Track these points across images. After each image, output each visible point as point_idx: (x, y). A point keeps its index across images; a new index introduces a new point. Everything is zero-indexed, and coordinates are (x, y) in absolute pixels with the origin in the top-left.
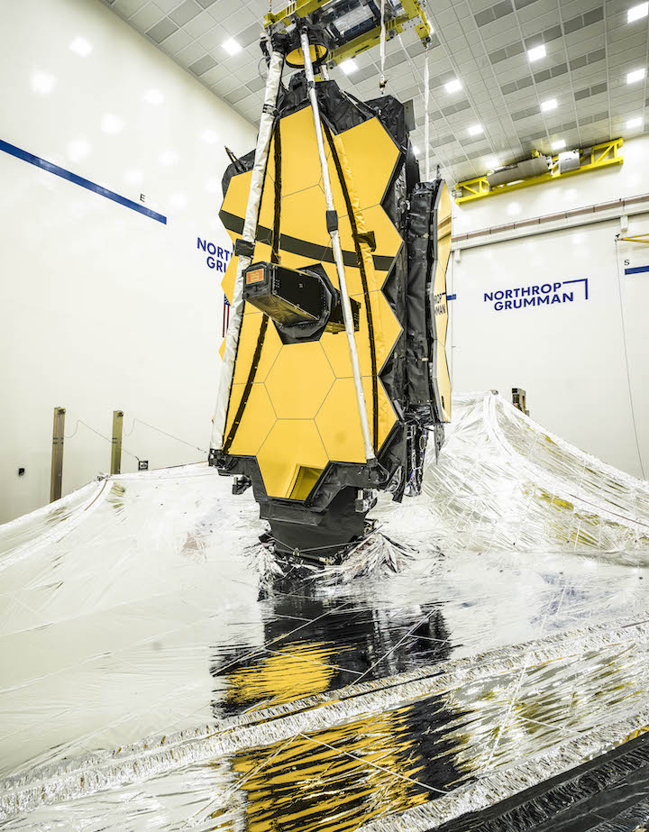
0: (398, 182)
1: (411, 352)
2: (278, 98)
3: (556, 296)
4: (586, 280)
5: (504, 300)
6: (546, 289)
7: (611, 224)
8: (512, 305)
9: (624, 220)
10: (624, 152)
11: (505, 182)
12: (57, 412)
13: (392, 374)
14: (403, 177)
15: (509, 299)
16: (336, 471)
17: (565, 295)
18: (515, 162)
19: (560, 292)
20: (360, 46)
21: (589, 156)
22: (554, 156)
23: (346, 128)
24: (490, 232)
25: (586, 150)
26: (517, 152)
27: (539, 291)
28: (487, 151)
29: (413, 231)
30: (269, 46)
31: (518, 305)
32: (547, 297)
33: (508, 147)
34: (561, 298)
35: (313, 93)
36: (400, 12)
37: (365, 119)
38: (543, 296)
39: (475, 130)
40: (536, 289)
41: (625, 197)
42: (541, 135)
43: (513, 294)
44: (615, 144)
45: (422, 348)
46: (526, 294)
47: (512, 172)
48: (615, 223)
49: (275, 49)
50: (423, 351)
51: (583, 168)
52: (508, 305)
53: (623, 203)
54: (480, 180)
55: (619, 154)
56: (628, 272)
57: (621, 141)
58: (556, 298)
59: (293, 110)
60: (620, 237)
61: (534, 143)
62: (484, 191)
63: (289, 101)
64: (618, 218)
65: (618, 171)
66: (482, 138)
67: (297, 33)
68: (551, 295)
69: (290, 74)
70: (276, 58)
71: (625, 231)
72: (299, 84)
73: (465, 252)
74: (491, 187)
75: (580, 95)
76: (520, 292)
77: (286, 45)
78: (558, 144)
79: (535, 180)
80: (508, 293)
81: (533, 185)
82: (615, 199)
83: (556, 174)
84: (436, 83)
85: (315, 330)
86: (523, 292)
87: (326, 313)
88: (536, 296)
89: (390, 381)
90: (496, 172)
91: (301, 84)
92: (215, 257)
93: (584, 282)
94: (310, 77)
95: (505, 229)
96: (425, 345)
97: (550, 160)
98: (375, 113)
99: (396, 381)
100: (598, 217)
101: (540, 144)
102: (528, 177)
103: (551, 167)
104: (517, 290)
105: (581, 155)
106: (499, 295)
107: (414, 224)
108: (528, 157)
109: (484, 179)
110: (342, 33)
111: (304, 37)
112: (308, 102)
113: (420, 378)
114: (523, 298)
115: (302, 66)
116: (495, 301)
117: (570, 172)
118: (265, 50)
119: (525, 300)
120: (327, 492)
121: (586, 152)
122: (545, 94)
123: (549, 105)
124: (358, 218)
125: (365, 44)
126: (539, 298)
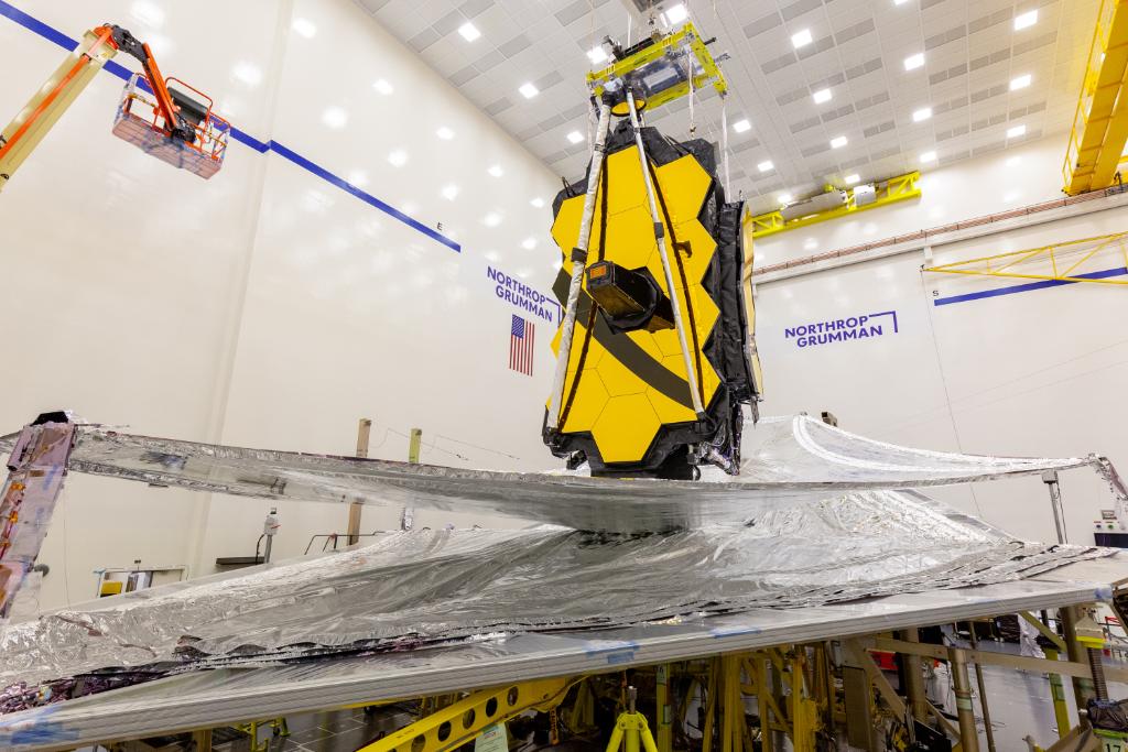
0: (710, 202)
1: (726, 335)
2: (606, 140)
3: (863, 330)
4: (894, 313)
5: (807, 336)
6: (851, 323)
7: (914, 255)
8: (817, 341)
9: (928, 253)
10: (922, 185)
11: (800, 217)
12: (363, 423)
13: (713, 348)
14: (713, 199)
15: (813, 334)
16: (667, 433)
17: (873, 329)
18: (810, 197)
19: (867, 326)
20: (666, 98)
21: (885, 190)
22: (849, 190)
23: (665, 163)
24: (787, 266)
25: (882, 185)
26: (810, 186)
27: (845, 325)
28: (779, 187)
29: (723, 241)
30: (599, 100)
31: (823, 340)
32: (854, 332)
33: (801, 182)
34: (869, 332)
35: (638, 137)
36: (700, 73)
37: (681, 155)
38: (849, 331)
39: (766, 166)
40: (840, 324)
41: (927, 227)
42: (834, 170)
43: (817, 329)
44: (911, 177)
45: (735, 331)
46: (830, 329)
47: (806, 207)
48: (919, 253)
49: (604, 102)
50: (737, 334)
51: (881, 201)
52: (812, 341)
53: (925, 234)
54: (773, 215)
55: (915, 187)
56: (937, 303)
57: (916, 175)
58: (864, 333)
59: (620, 148)
60: (925, 268)
61: (827, 178)
62: (778, 226)
63: (617, 141)
64: (922, 249)
65: (917, 203)
66: (772, 173)
67: (624, 91)
68: (858, 329)
69: (615, 121)
70: (604, 109)
71: (930, 261)
72: (625, 128)
73: (762, 288)
74: (785, 221)
75: (868, 133)
76: (824, 327)
77: (612, 100)
78: (852, 179)
79: (831, 214)
80: (811, 329)
81: (830, 219)
82: (916, 230)
83: (853, 207)
84: (731, 121)
85: (643, 319)
86: (827, 326)
87: (652, 305)
88: (841, 330)
89: (712, 355)
90: (789, 206)
91: (626, 129)
92: (504, 286)
93: (892, 315)
94: (636, 124)
95: (803, 262)
96: (739, 329)
97: (845, 194)
98: (689, 152)
99: (717, 356)
100: (900, 249)
101: (833, 179)
102: (824, 210)
103: (847, 200)
104: (820, 325)
105: (877, 189)
106: (802, 331)
107: (724, 235)
108: (822, 191)
109: (777, 214)
110: (650, 87)
111: (630, 95)
112: (634, 143)
113: (735, 356)
114: (827, 333)
115: (628, 114)
116: (797, 337)
117: (866, 205)
118: (594, 103)
119: (831, 335)
120: (660, 452)
121: (881, 185)
122: (835, 133)
123: (839, 142)
124: (676, 230)
125: (670, 96)
126: (845, 333)
